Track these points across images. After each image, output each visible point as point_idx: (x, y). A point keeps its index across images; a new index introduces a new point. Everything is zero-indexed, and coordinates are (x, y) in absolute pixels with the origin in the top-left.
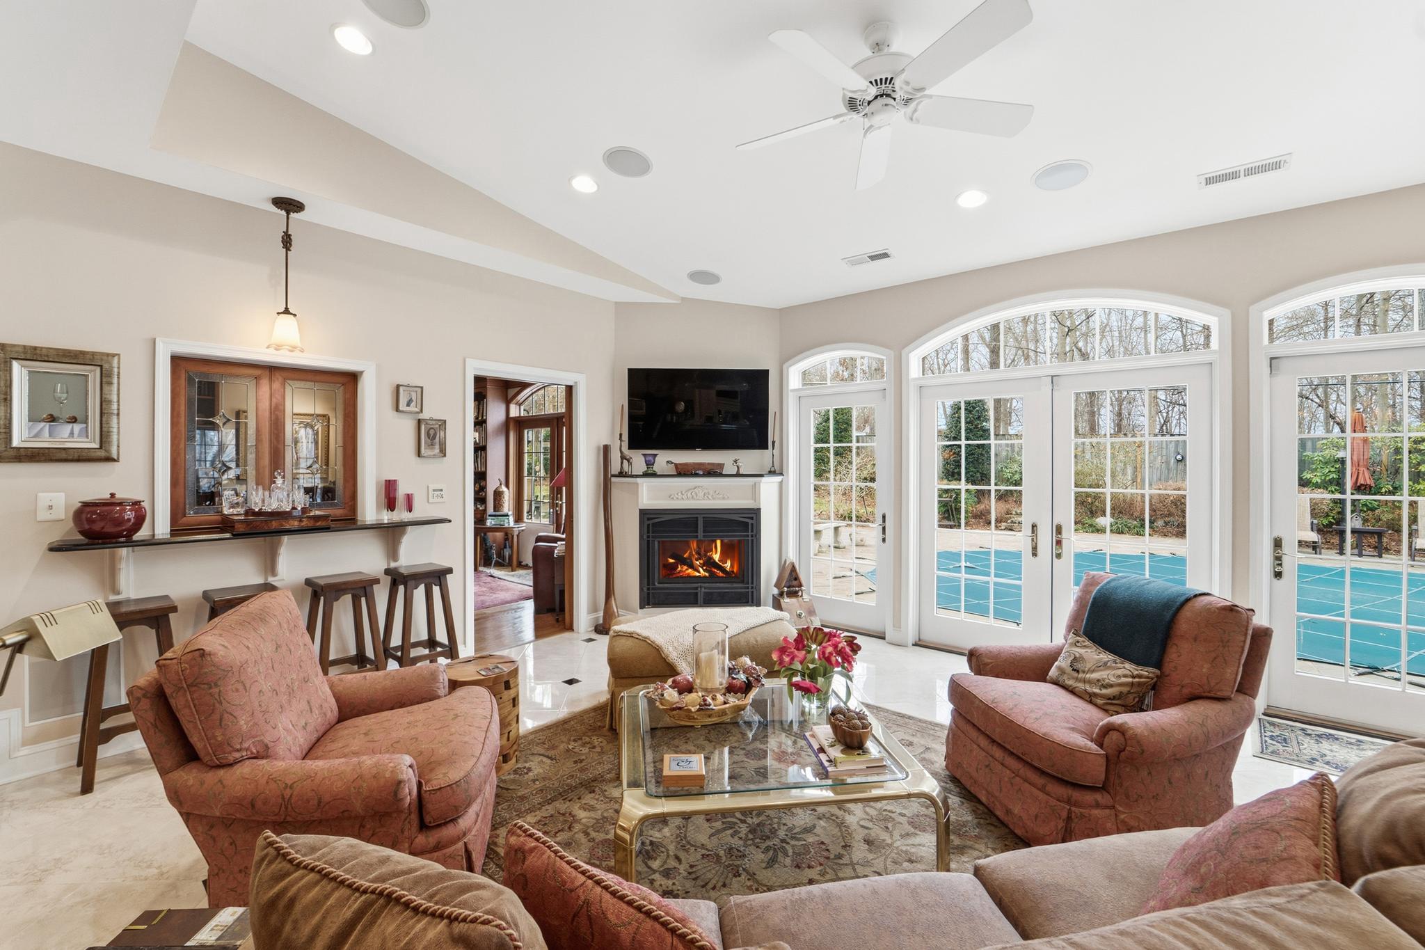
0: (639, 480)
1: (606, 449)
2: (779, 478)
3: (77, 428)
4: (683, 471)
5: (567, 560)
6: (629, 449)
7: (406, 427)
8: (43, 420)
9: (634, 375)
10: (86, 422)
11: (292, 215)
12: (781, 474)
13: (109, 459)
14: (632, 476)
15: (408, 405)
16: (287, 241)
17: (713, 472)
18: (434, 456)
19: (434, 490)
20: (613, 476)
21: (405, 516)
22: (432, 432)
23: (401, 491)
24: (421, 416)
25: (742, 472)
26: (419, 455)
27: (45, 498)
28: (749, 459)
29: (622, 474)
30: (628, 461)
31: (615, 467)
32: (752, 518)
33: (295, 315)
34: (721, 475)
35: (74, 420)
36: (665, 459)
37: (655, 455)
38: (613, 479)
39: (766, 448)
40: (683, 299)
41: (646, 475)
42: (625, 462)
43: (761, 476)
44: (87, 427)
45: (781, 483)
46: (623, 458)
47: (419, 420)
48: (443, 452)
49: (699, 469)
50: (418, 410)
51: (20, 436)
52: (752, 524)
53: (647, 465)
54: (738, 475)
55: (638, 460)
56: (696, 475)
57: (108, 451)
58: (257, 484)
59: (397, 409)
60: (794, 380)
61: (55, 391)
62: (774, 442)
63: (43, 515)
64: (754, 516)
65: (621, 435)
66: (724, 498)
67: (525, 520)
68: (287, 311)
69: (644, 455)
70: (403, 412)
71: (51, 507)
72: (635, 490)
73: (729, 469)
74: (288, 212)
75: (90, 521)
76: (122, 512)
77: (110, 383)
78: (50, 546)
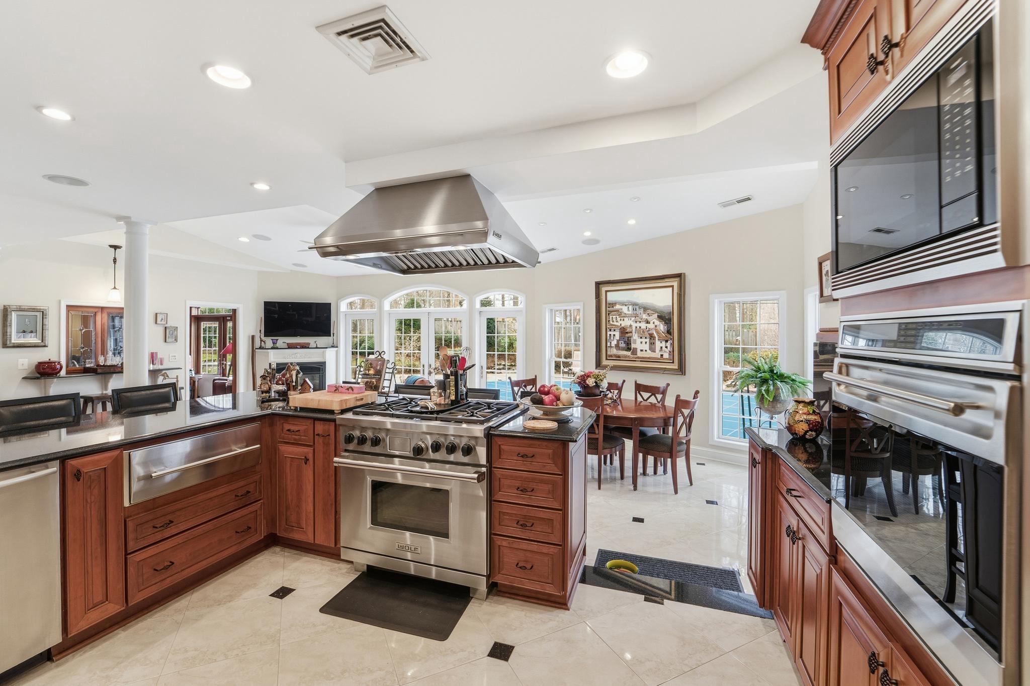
0: (269, 351)
1: (253, 337)
2: (336, 349)
3: (33, 335)
4: (291, 346)
5: (233, 388)
6: (265, 336)
7: (161, 330)
8: (22, 332)
9: (267, 304)
10: (36, 333)
12: (337, 347)
13: (45, 346)
14: (266, 349)
15: (161, 321)
16: (115, 260)
17: (305, 346)
18: (172, 342)
19: (172, 356)
20: (256, 349)
21: (160, 367)
22: (171, 332)
23: (158, 356)
24: (166, 325)
25: (318, 346)
26: (165, 341)
27: (21, 361)
28: (322, 341)
29: (261, 348)
30: (264, 342)
31: (257, 343)
32: (322, 366)
34: (308, 348)
35: (32, 332)
36: (282, 341)
37: (277, 340)
38: (256, 350)
39: (330, 336)
40: (291, 270)
41: (272, 348)
42: (263, 343)
43: (327, 348)
44: (36, 335)
45: (337, 351)
46: (261, 341)
47: (166, 327)
48: (176, 340)
49: (298, 345)
50: (165, 323)
51: (15, 339)
52: (322, 368)
53: (273, 343)
54: (317, 348)
55: (269, 342)
56: (297, 348)
57: (44, 343)
58: (102, 354)
59: (156, 323)
60: (343, 306)
61: (25, 322)
62: (333, 334)
63: (20, 367)
65: (260, 331)
66: (309, 358)
67: (201, 373)
69: (272, 340)
70: (159, 324)
71: (23, 364)
72: (267, 355)
73: (313, 345)
74: (115, 250)
75: (43, 369)
76: (55, 365)
77: (46, 318)
78: (23, 378)
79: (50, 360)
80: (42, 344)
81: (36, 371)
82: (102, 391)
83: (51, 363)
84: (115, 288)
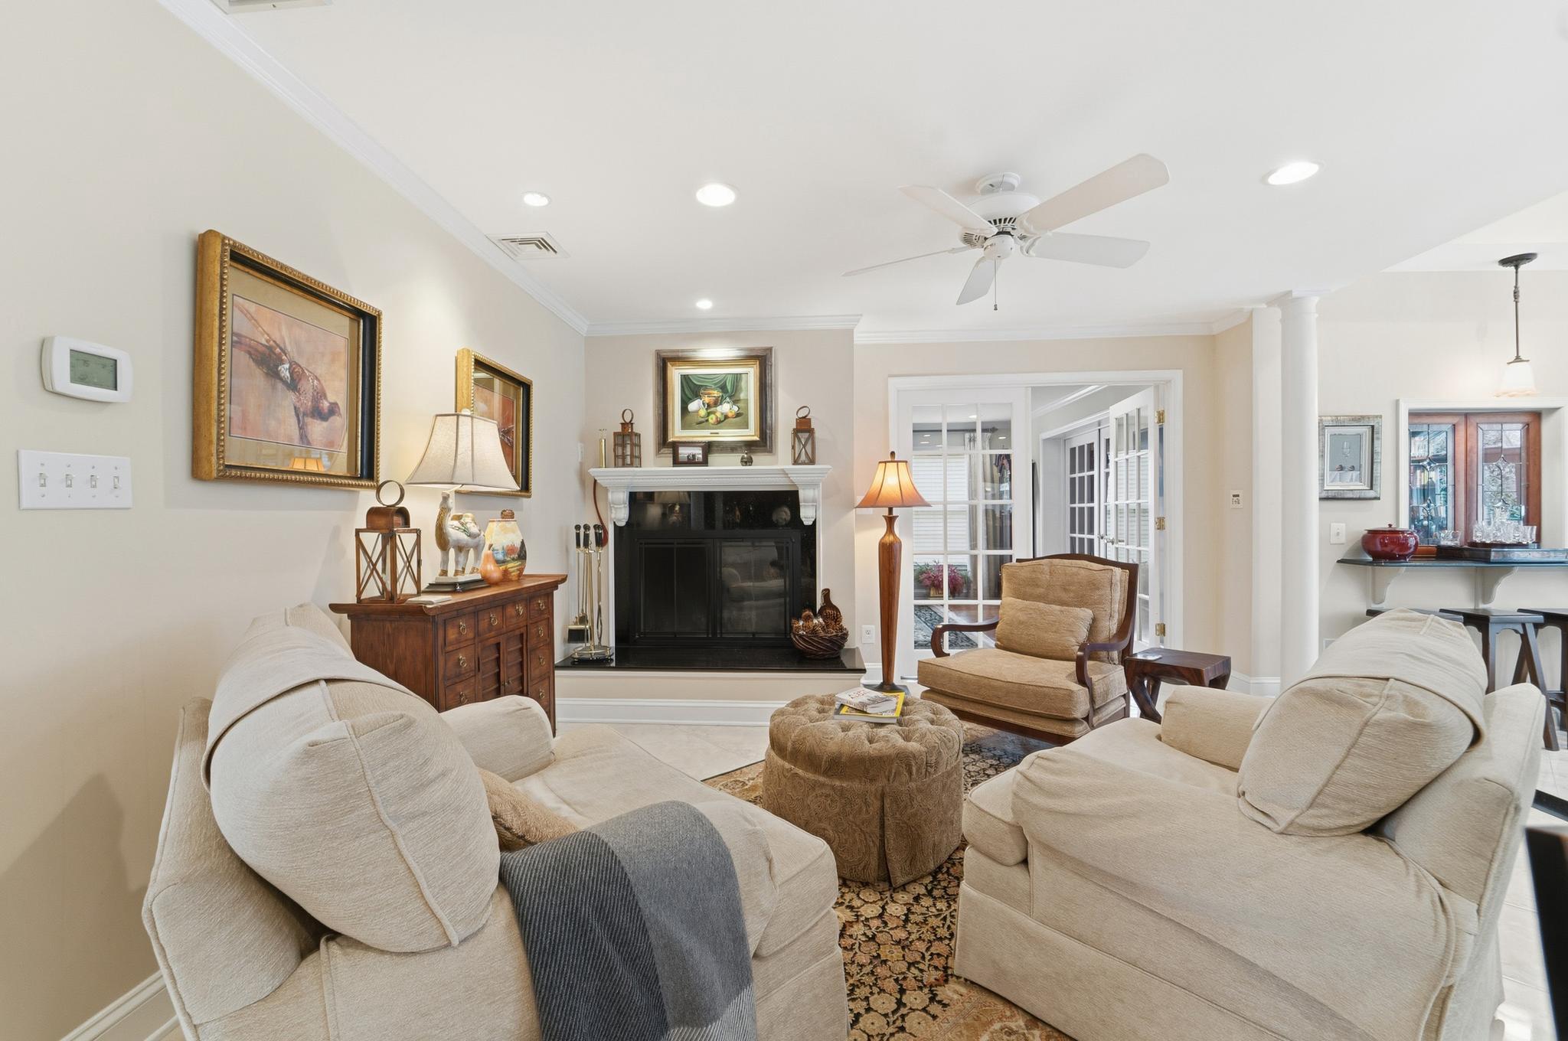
3: (1354, 475)
8: (1337, 470)
10: (1361, 470)
13: (1376, 498)
16: (1516, 294)
27: (1335, 527)
35: (1353, 468)
44: (1361, 474)
57: (1376, 492)
61: (1343, 448)
63: (1334, 539)
71: (1338, 534)
74: (1517, 267)
75: (1384, 545)
76: (1406, 539)
77: (1378, 439)
78: (1338, 562)
79: (1390, 525)
80: (1372, 494)
81: (1363, 546)
82: (1476, 604)
83: (1397, 532)
84: (1518, 359)
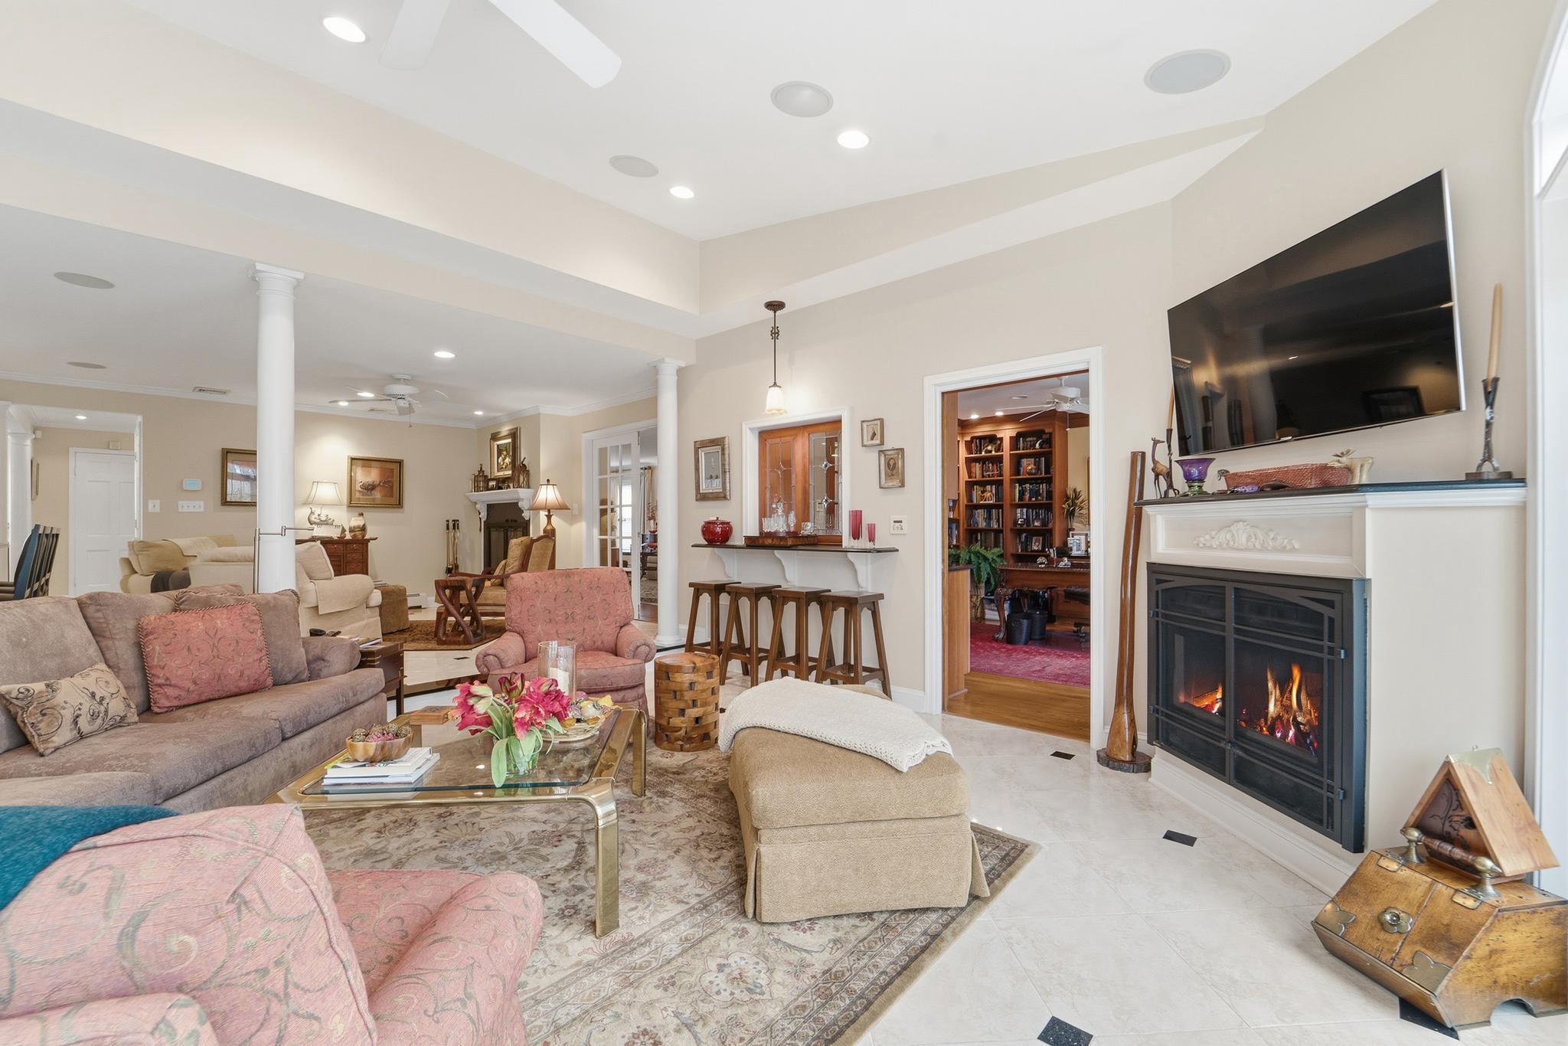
1: (1136, 459)
3: (718, 481)
6: (1180, 453)
7: (871, 460)
8: (709, 478)
11: (778, 313)
12: (1522, 480)
13: (725, 498)
15: (872, 439)
16: (775, 333)
19: (895, 522)
22: (892, 462)
23: (866, 521)
24: (884, 448)
26: (880, 487)
32: (1330, 604)
33: (780, 387)
35: (717, 477)
37: (1210, 461)
50: (878, 442)
51: (703, 488)
52: (1331, 620)
53: (1188, 481)
57: (725, 493)
59: (864, 446)
61: (711, 462)
64: (1335, 597)
65: (1169, 432)
68: (775, 384)
70: (867, 446)
74: (776, 312)
77: (725, 454)
78: (692, 546)
80: (723, 495)
